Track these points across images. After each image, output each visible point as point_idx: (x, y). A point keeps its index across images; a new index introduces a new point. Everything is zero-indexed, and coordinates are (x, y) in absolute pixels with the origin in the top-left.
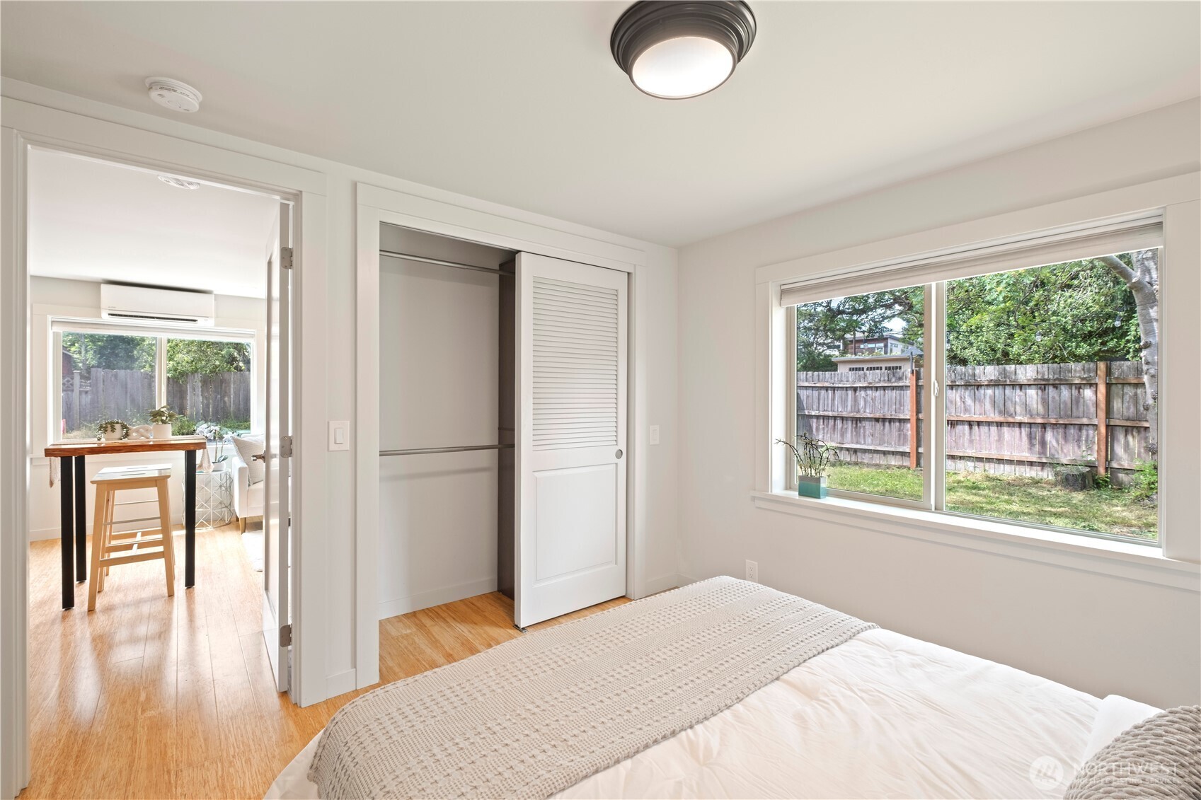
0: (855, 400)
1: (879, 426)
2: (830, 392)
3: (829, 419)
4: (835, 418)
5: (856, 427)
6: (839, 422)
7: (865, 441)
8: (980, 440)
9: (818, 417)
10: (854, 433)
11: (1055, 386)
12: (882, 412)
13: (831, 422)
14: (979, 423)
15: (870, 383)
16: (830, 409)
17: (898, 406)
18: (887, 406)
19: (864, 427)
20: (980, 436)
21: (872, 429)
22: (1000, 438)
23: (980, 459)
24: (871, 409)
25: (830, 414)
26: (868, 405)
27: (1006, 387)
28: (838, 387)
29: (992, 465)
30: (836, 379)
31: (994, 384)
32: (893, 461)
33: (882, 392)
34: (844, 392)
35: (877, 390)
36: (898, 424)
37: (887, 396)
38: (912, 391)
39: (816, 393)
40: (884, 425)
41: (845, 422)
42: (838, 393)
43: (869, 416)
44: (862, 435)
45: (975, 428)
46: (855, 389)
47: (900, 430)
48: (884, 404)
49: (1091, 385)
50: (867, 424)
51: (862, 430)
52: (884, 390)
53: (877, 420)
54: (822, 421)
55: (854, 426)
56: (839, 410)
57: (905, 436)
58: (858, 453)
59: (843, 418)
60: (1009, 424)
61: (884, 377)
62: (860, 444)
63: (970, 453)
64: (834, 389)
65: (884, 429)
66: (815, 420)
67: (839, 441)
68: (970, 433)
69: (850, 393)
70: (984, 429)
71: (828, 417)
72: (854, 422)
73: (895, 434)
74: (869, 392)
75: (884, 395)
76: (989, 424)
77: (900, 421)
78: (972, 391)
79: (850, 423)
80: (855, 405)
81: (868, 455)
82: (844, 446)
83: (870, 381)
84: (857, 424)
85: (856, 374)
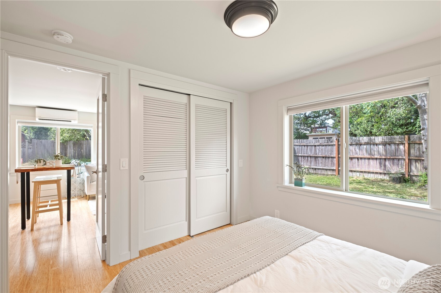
0: (315, 150)
1: (324, 159)
2: (306, 147)
4: (308, 157)
6: (309, 158)
7: (319, 165)
8: (362, 165)
9: (301, 156)
10: (315, 162)
11: (389, 144)
12: (325, 154)
13: (306, 158)
14: (361, 158)
15: (321, 144)
16: (306, 153)
17: (331, 152)
18: (327, 152)
19: (319, 160)
20: (361, 163)
21: (321, 161)
22: (369, 164)
23: (362, 172)
24: (321, 153)
25: (306, 155)
26: (320, 152)
27: (371, 145)
28: (309, 145)
29: (366, 174)
30: (308, 142)
31: (367, 144)
32: (329, 173)
33: (325, 147)
34: (311, 147)
35: (323, 146)
36: (331, 159)
38: (336, 147)
39: (300, 147)
40: (326, 159)
41: (311, 158)
42: (309, 147)
43: (320, 156)
44: (318, 163)
45: (360, 160)
46: (315, 146)
47: (332, 161)
48: (326, 151)
49: (402, 144)
50: (320, 159)
51: (318, 161)
53: (323, 157)
54: (303, 158)
55: (315, 159)
56: (309, 154)
57: (334, 163)
58: (316, 170)
60: (372, 159)
61: (326, 141)
62: (317, 166)
63: (358, 169)
65: (326, 161)
66: (300, 158)
67: (309, 165)
68: (358, 162)
69: (313, 147)
70: (363, 160)
72: (315, 158)
73: (330, 162)
74: (320, 147)
75: (326, 148)
76: (365, 158)
77: (332, 157)
78: (359, 146)
79: (313, 158)
80: (315, 152)
81: (320, 171)
82: (311, 167)
83: (321, 143)
84: (316, 159)
85: (315, 140)
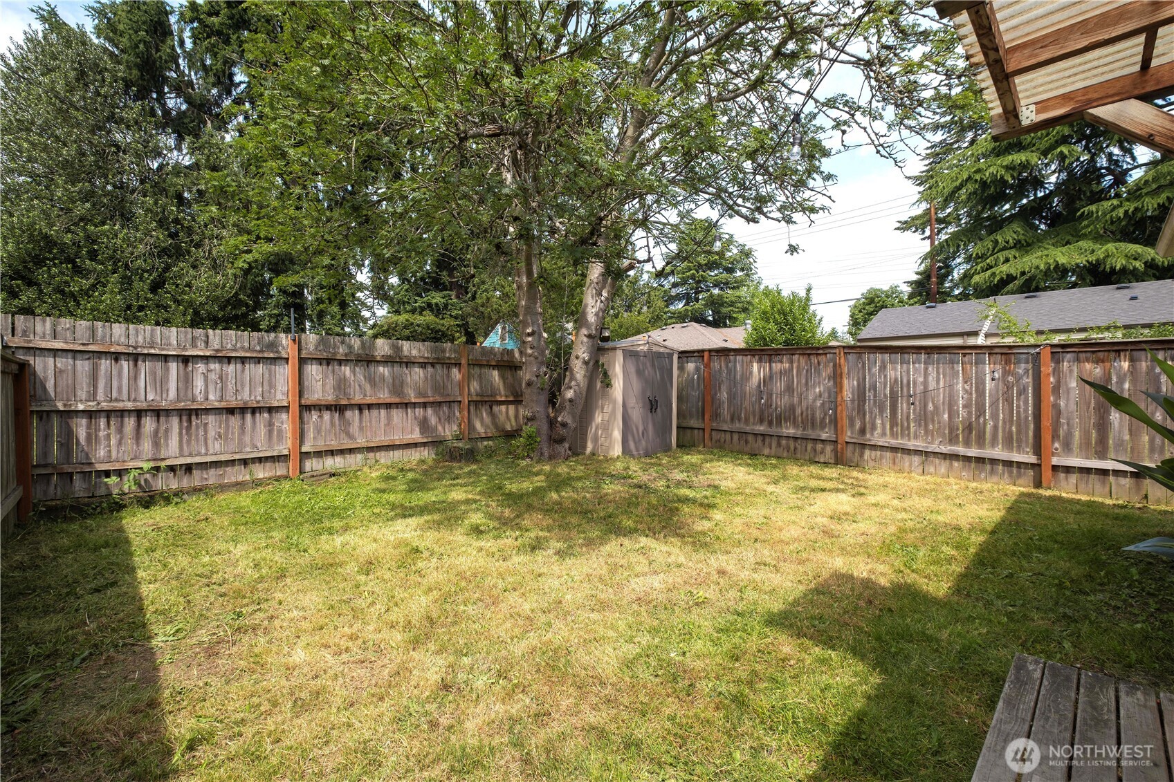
0: (186, 381)
1: (234, 421)
2: (125, 364)
3: (122, 417)
4: (139, 414)
5: (189, 427)
6: (149, 424)
7: (207, 449)
8: (370, 426)
9: (90, 414)
10: (185, 438)
11: (433, 365)
12: (239, 398)
13: (130, 423)
14: (370, 406)
15: (217, 351)
16: (125, 397)
17: (266, 387)
18: (247, 389)
19: (206, 424)
20: (370, 422)
21: (220, 427)
22: (389, 419)
23: (370, 449)
24: (218, 394)
25: (130, 405)
26: (211, 388)
27: (395, 364)
28: (149, 355)
29: (383, 453)
30: (140, 339)
31: (387, 361)
32: (261, 472)
33: (239, 366)
34: (159, 365)
35: (229, 363)
36: (266, 415)
37: (247, 372)
38: (293, 365)
39: (83, 366)
40: (243, 418)
41: (162, 419)
42: (145, 367)
43: (217, 405)
44: (202, 439)
45: (366, 412)
46: (186, 360)
47: (270, 424)
48: (243, 386)
49: (456, 364)
50: (211, 419)
51: (201, 432)
52: (243, 363)
53: (231, 411)
54: (103, 422)
55: (185, 424)
56: (148, 395)
57: (280, 431)
58: (194, 472)
59: (158, 413)
60: (397, 405)
61: (242, 342)
62: (199, 454)
63: (361, 442)
64: (135, 357)
65: (243, 424)
66: (84, 421)
67: (150, 456)
68: (361, 420)
69: (173, 366)
70: (375, 412)
71: (122, 413)
72: (184, 418)
73: (262, 430)
74: (215, 366)
75: (243, 370)
76: (379, 406)
77: (270, 410)
78: (363, 368)
79: (175, 421)
80: (187, 388)
81: (212, 471)
82: (163, 464)
83: (217, 347)
84: (190, 421)
85: (186, 333)
